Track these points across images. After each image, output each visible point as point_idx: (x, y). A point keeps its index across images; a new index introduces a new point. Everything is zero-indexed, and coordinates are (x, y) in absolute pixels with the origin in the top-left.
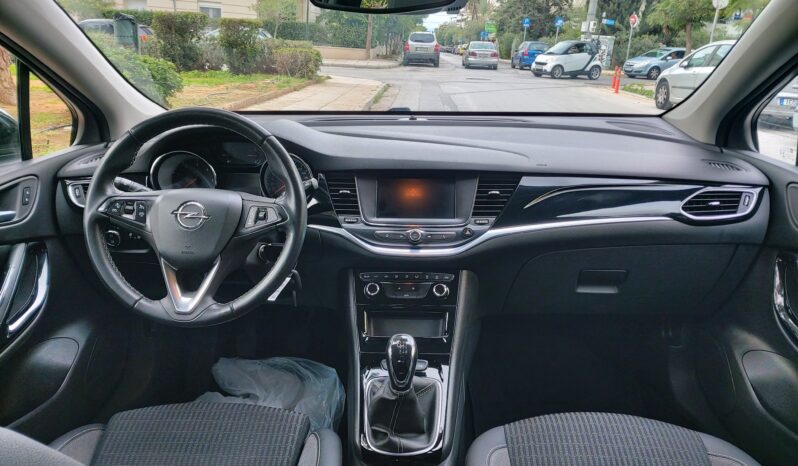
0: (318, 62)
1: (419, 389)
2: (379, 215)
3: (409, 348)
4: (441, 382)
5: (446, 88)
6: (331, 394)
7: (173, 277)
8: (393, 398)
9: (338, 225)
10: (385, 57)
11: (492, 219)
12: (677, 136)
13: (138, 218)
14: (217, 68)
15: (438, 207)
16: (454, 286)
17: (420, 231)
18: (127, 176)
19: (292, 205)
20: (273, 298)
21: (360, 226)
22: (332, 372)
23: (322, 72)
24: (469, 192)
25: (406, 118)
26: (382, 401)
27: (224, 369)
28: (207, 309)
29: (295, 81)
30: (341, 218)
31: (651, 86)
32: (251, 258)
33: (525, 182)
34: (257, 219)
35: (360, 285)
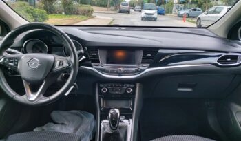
0: (92, 12)
1: (121, 127)
2: (107, 63)
3: (117, 114)
4: (129, 125)
5: (132, 20)
6: (91, 124)
7: (28, 87)
8: (111, 133)
9: (92, 67)
10: (113, 10)
11: (148, 65)
12: (212, 35)
13: (15, 65)
14: (61, 13)
15: (128, 60)
16: (134, 89)
17: (122, 69)
18: (12, 48)
19: (73, 60)
20: (66, 94)
21: (100, 67)
22: (92, 116)
23: (93, 15)
24: (140, 55)
25: (118, 28)
26: (107, 134)
27: (55, 115)
28: (41, 99)
29: (85, 17)
30: (93, 64)
31: (195, 20)
32: (59, 79)
33: (160, 51)
34: (59, 65)
35: (100, 88)
